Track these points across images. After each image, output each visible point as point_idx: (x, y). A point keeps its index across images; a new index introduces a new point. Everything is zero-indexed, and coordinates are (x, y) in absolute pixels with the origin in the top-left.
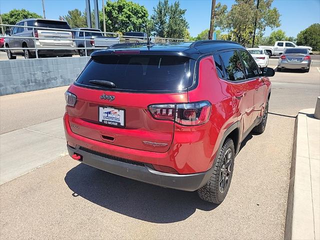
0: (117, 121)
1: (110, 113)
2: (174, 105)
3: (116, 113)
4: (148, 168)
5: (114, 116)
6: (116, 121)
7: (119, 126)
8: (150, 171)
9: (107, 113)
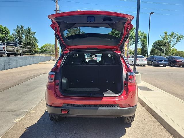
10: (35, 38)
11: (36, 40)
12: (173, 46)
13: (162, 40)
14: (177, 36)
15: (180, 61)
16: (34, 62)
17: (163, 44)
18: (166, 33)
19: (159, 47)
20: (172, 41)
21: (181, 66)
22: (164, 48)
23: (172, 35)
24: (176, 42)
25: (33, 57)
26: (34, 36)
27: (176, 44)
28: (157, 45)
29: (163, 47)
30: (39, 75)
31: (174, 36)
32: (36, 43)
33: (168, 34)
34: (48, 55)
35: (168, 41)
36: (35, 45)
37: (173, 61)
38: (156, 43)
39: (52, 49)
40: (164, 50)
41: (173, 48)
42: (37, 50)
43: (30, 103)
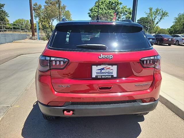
0: (111, 74)
1: (103, 69)
2: (153, 57)
3: (110, 68)
4: (139, 102)
5: (107, 71)
6: (109, 74)
7: (113, 77)
8: (141, 104)
9: (101, 70)
10: (5, 12)
11: (6, 14)
12: (157, 23)
13: (147, 16)
14: (162, 13)
15: (167, 39)
16: (7, 41)
17: (147, 21)
18: (151, 9)
19: (143, 24)
20: (156, 18)
21: (168, 45)
22: (148, 26)
23: (157, 11)
24: (160, 19)
25: (5, 34)
26: (3, 8)
27: (160, 21)
28: (141, 22)
29: (147, 24)
30: (15, 56)
31: (158, 12)
32: (7, 18)
33: (153, 11)
34: (22, 33)
35: (152, 19)
36: (5, 21)
37: (160, 39)
38: (140, 20)
39: (26, 26)
40: (148, 27)
41: (156, 25)
42: (8, 26)
43: (10, 95)
